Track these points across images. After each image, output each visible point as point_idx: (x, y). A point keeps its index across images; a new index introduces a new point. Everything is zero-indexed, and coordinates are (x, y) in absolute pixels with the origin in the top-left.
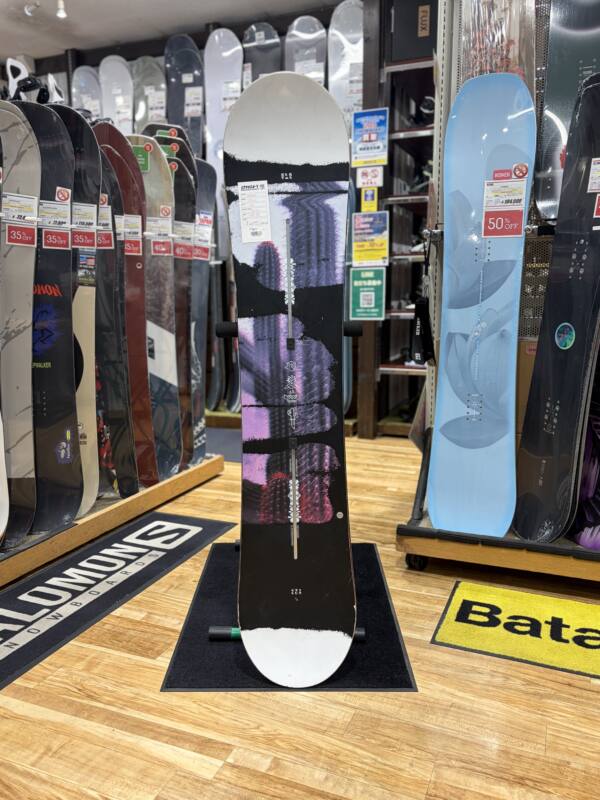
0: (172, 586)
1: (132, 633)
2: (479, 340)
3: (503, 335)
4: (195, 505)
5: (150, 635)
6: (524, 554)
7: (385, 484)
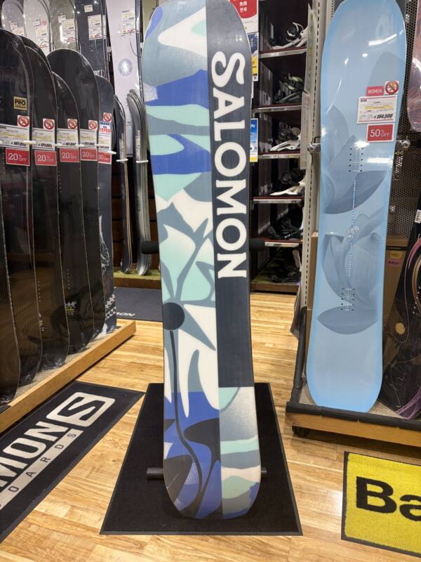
0: (94, 468)
1: (55, 536)
2: (352, 241)
3: (373, 238)
4: (113, 369)
5: (72, 537)
6: (397, 430)
7: (263, 340)
